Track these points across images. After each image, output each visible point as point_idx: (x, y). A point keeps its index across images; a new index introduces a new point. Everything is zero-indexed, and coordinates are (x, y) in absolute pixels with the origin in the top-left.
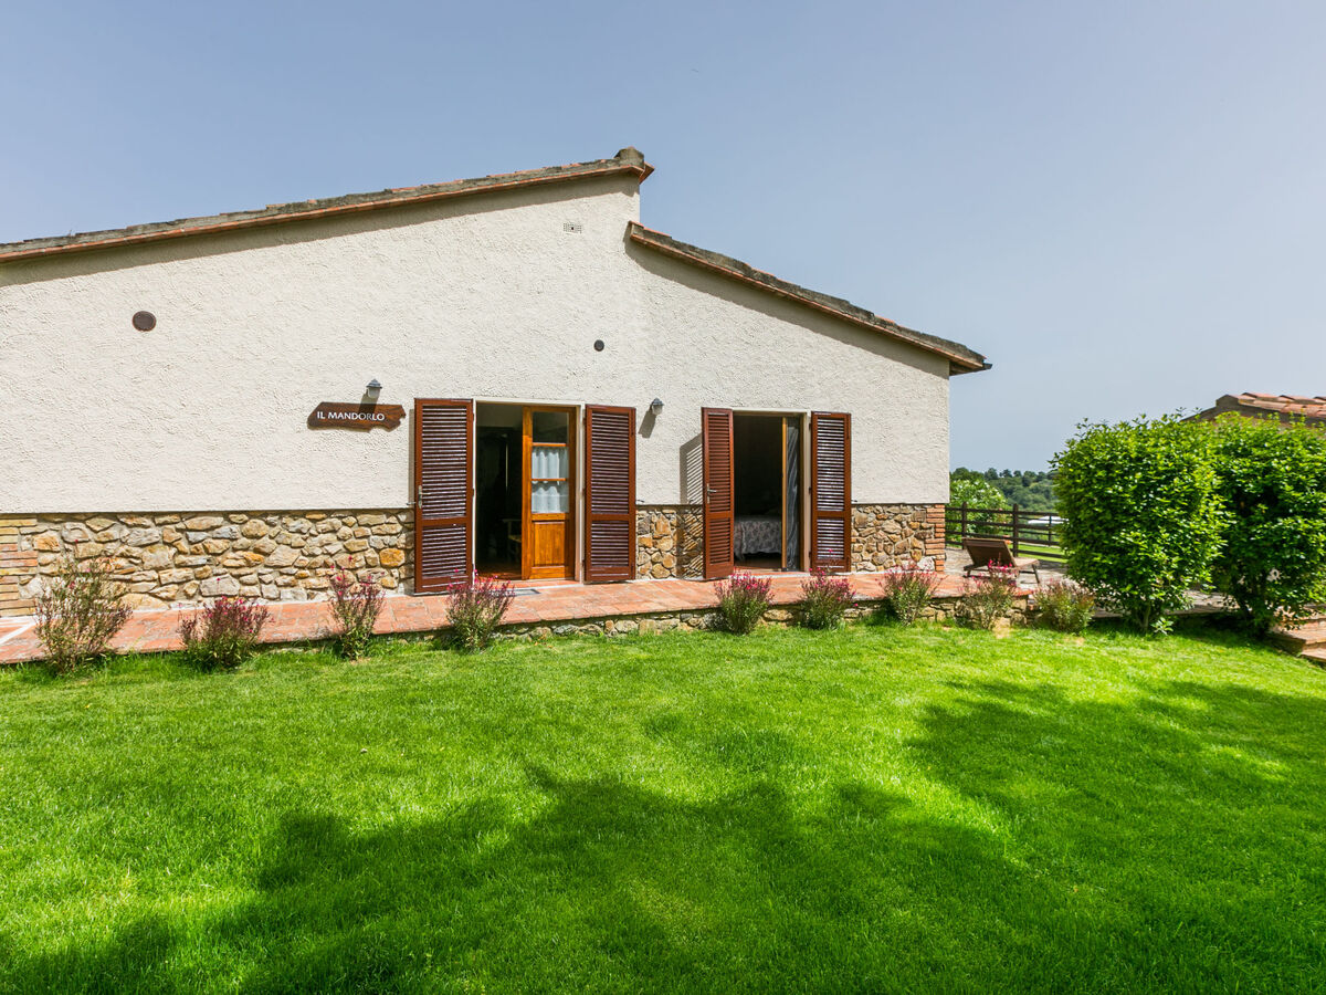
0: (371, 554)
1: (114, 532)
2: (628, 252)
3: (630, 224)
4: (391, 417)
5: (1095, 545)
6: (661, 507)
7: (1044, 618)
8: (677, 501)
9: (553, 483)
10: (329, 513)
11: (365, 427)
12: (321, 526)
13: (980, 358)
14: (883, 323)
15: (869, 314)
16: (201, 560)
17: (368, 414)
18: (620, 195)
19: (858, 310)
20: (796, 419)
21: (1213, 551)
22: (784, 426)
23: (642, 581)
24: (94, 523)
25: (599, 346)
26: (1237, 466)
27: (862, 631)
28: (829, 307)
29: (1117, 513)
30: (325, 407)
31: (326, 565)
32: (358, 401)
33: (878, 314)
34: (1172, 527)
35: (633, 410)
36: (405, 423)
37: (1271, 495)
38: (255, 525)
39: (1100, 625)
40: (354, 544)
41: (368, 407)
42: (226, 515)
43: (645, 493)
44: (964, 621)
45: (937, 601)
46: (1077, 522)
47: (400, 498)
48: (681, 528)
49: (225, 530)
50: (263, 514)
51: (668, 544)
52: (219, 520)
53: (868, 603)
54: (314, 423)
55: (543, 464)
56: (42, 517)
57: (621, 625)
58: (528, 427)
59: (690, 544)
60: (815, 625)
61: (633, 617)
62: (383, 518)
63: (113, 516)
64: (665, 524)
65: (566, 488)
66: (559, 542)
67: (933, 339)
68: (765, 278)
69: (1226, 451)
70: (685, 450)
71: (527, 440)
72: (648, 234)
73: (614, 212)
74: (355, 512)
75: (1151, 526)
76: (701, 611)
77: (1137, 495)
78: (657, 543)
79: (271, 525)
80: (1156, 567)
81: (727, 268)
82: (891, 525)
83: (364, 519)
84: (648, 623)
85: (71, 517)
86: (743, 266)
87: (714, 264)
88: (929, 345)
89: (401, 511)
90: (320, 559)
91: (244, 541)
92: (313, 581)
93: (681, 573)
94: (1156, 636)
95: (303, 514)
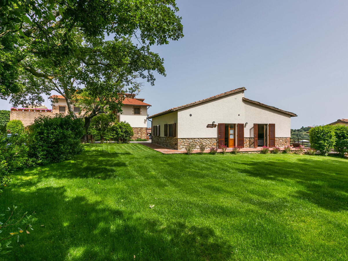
0: (213, 144)
1: (188, 140)
2: (243, 101)
3: (243, 98)
4: (215, 126)
5: (316, 143)
6: (247, 138)
7: (307, 153)
8: (249, 137)
9: (232, 134)
10: (208, 138)
11: (212, 127)
12: (208, 140)
13: (296, 115)
14: (280, 110)
15: (278, 109)
16: (196, 144)
17: (212, 126)
18: (242, 94)
19: (276, 108)
20: (266, 125)
21: (334, 144)
22: (264, 126)
23: (245, 148)
24: (186, 139)
25: (239, 115)
26: (338, 132)
27: (282, 154)
28: (272, 108)
29: (319, 139)
30: (208, 125)
31: (208, 145)
32: (212, 124)
33: (279, 109)
34: (328, 140)
35: (243, 124)
36: (217, 126)
37: (343, 136)
38: (201, 140)
39: (316, 155)
40: (211, 142)
41: (213, 125)
42: (198, 138)
43: (245, 136)
44: (295, 153)
45: (292, 151)
46: (313, 140)
47: (216, 137)
48: (250, 141)
49: (198, 140)
50: (202, 138)
51: (248, 143)
52: (198, 139)
53: (281, 151)
54: (207, 127)
55: (231, 132)
56: (182, 139)
57: (250, 152)
58: (229, 127)
59: (251, 143)
60: (275, 153)
61: (251, 151)
62: (214, 139)
63: (188, 138)
64: (247, 140)
65: (234, 135)
66: (233, 142)
67: (288, 112)
68: (262, 104)
69: (337, 129)
70: (250, 129)
71: (229, 128)
72: (246, 99)
73: (240, 96)
74: (211, 138)
75: (324, 140)
76: (259, 151)
77: (322, 136)
78: (247, 143)
79: (203, 140)
80: (325, 146)
81: (257, 103)
82: (281, 141)
83: (212, 139)
84: (253, 152)
85: (184, 139)
86: (259, 103)
87: (255, 103)
88: (288, 113)
89: (216, 138)
90: (208, 144)
91: (200, 142)
92: (207, 147)
93: (250, 147)
94: (325, 156)
95: (206, 138)
